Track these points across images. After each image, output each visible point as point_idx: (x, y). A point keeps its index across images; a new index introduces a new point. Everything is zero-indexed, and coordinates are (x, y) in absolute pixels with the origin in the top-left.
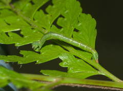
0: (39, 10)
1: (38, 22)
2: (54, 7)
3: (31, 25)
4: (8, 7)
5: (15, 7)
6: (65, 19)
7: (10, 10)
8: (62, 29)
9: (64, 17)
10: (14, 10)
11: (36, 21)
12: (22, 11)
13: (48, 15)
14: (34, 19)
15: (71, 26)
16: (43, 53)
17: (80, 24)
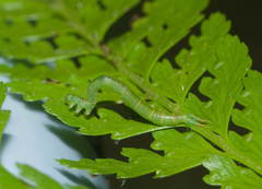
0: (160, 60)
1: (161, 87)
2: (192, 53)
3: (144, 92)
4: (98, 50)
5: (110, 53)
6: (216, 82)
7: (101, 57)
8: (210, 103)
9: (213, 77)
10: (110, 57)
11: (155, 85)
12: (125, 60)
13: (180, 72)
14: (151, 80)
15: (228, 97)
16: (169, 155)
17: (247, 94)
